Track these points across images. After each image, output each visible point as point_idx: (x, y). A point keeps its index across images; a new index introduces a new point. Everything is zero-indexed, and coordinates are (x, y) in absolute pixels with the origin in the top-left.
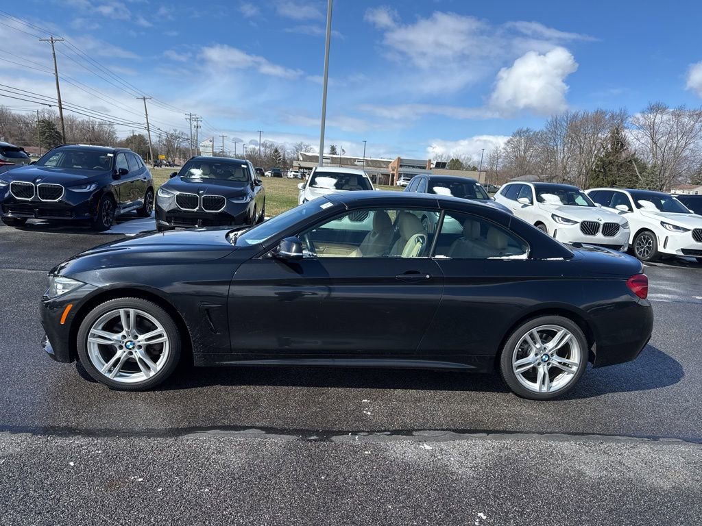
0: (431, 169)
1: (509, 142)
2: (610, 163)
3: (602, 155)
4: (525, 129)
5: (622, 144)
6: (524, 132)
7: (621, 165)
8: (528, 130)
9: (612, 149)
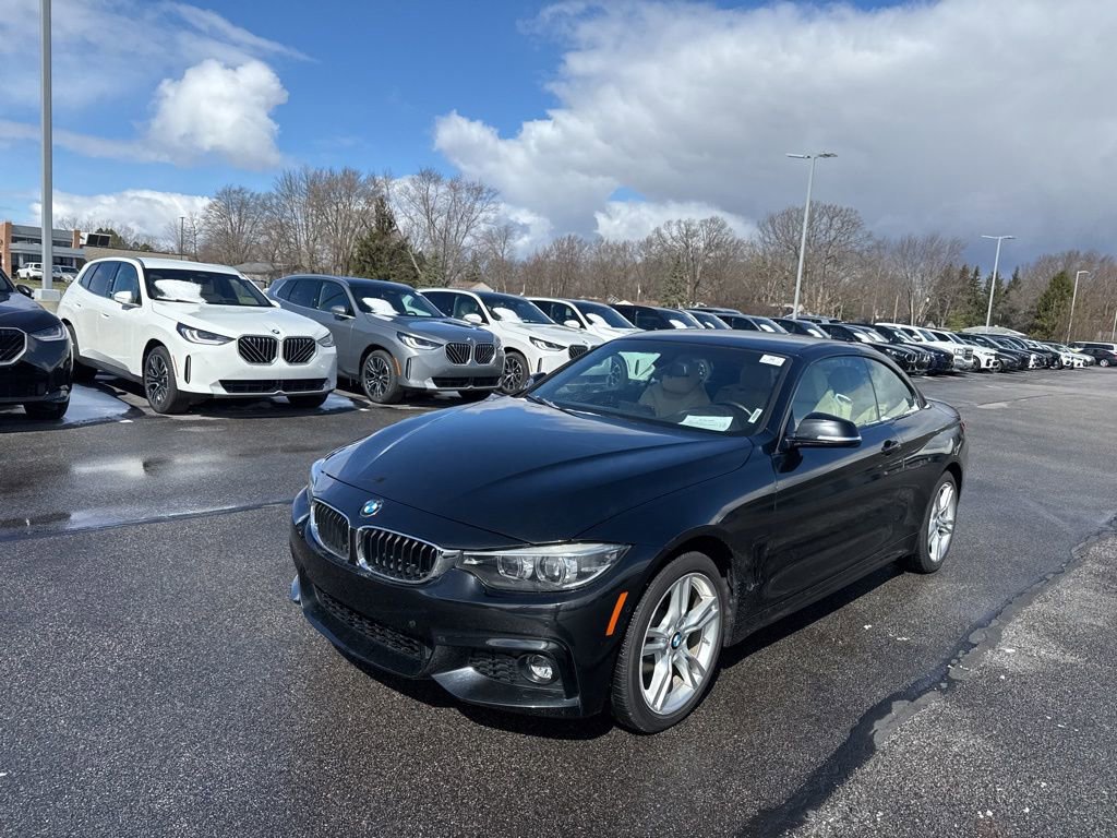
0: (81, 246)
1: (211, 206)
2: (378, 249)
3: (366, 235)
4: (237, 188)
5: (390, 223)
6: (234, 192)
7: (393, 253)
8: (241, 189)
9: (378, 228)
